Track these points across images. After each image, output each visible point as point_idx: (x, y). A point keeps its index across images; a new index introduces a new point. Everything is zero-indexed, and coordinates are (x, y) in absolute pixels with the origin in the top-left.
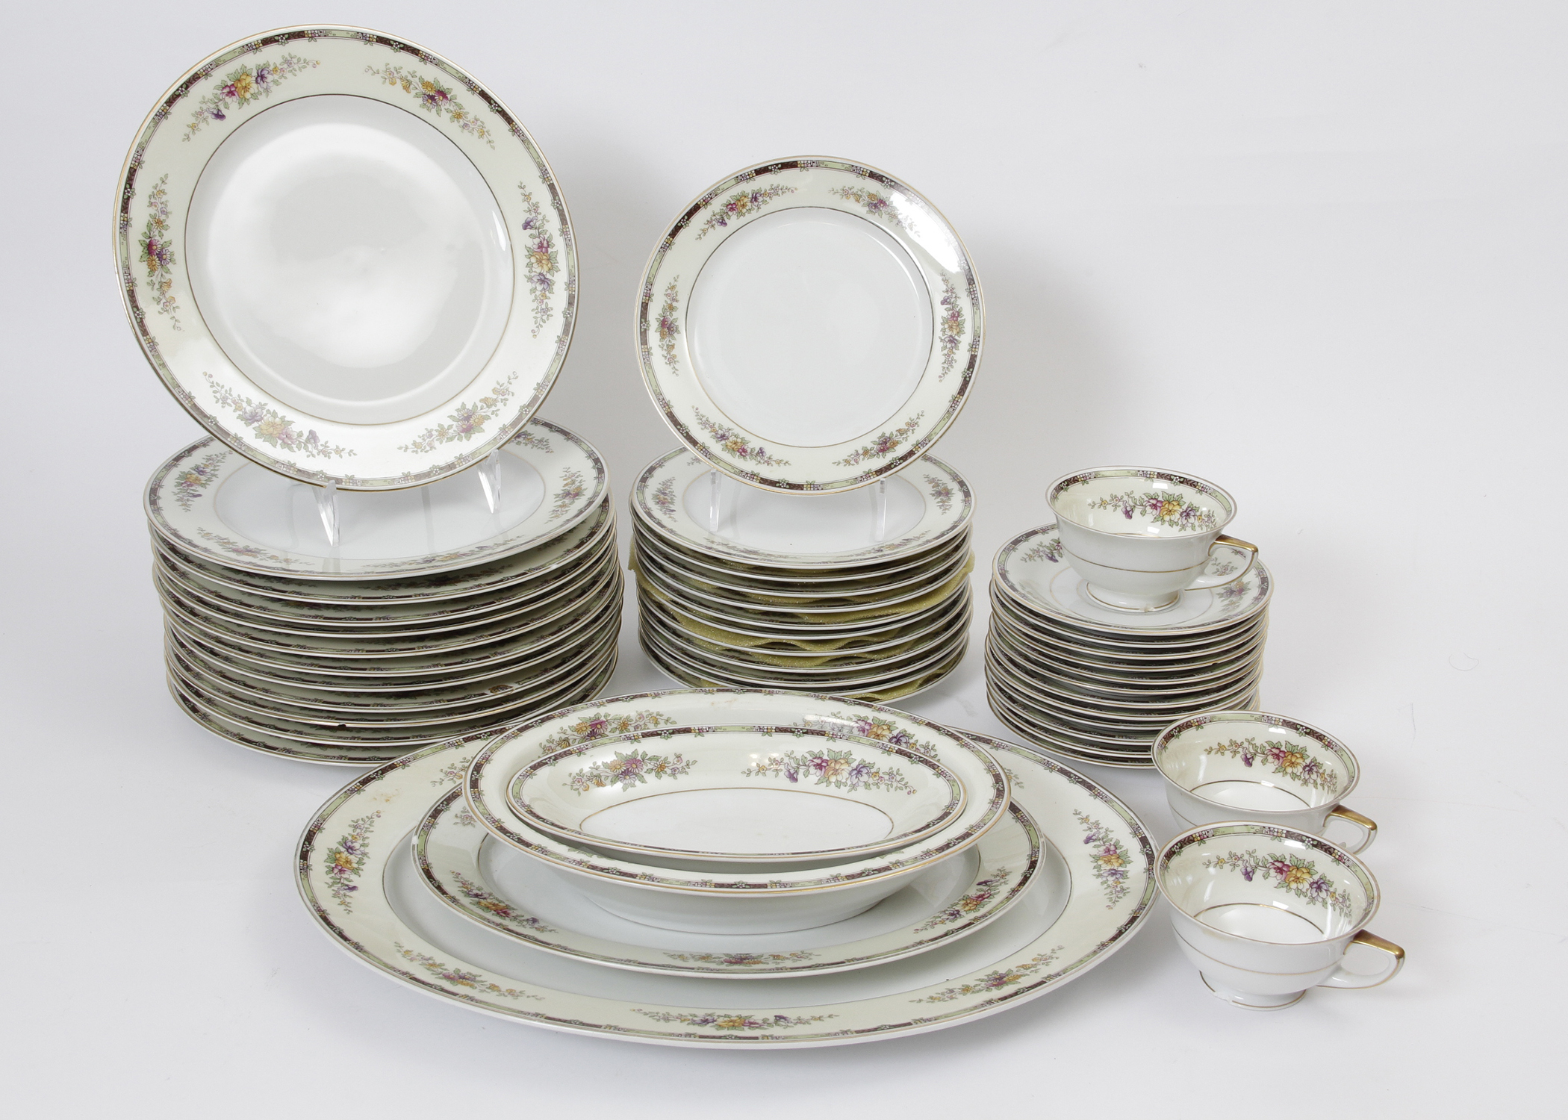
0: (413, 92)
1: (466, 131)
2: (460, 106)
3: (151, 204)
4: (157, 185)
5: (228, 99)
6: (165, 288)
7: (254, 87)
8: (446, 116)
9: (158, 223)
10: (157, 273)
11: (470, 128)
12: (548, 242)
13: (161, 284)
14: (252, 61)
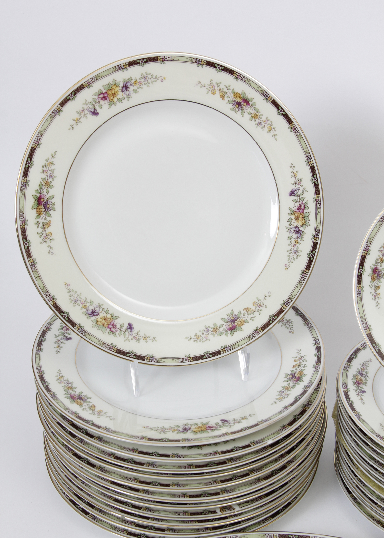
0: (227, 100)
1: (259, 128)
2: (257, 110)
3: (43, 171)
4: (49, 159)
5: (102, 102)
6: (46, 227)
7: (120, 94)
8: (247, 117)
9: (47, 184)
10: (42, 216)
11: (263, 126)
12: (305, 206)
13: (44, 224)
14: (120, 77)
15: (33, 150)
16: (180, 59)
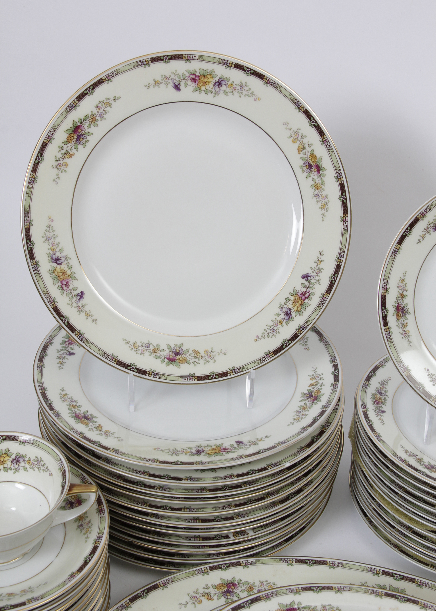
0: (302, 155)
1: (314, 199)
2: (323, 183)
3: (97, 106)
4: (109, 99)
5: (190, 82)
6: (67, 156)
7: (210, 86)
8: (310, 182)
9: (93, 119)
10: (69, 145)
11: (319, 199)
12: (309, 295)
13: (67, 152)
14: (221, 71)
15: (100, 82)
16: (284, 91)
